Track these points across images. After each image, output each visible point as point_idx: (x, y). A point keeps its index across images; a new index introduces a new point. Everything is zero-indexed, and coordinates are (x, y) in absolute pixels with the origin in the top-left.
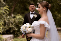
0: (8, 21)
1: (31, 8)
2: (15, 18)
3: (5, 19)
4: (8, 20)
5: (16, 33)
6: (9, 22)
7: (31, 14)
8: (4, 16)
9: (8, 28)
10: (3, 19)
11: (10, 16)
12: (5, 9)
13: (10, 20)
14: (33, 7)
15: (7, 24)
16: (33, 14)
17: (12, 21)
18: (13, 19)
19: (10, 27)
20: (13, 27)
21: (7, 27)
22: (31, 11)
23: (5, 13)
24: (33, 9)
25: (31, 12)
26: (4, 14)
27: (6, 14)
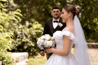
0: (20, 32)
1: (54, 13)
2: (31, 28)
3: (15, 28)
4: (20, 30)
5: (32, 51)
6: (21, 34)
7: (54, 22)
8: (15, 25)
9: (20, 43)
10: (12, 29)
11: (23, 25)
12: (16, 14)
13: (23, 30)
14: (57, 12)
15: (18, 37)
16: (57, 22)
17: (26, 33)
18: (28, 30)
19: (23, 40)
20: (28, 41)
21: (19, 41)
22: (55, 18)
23: (16, 20)
24: (57, 14)
25: (54, 20)
26: (14, 21)
27: (18, 22)
